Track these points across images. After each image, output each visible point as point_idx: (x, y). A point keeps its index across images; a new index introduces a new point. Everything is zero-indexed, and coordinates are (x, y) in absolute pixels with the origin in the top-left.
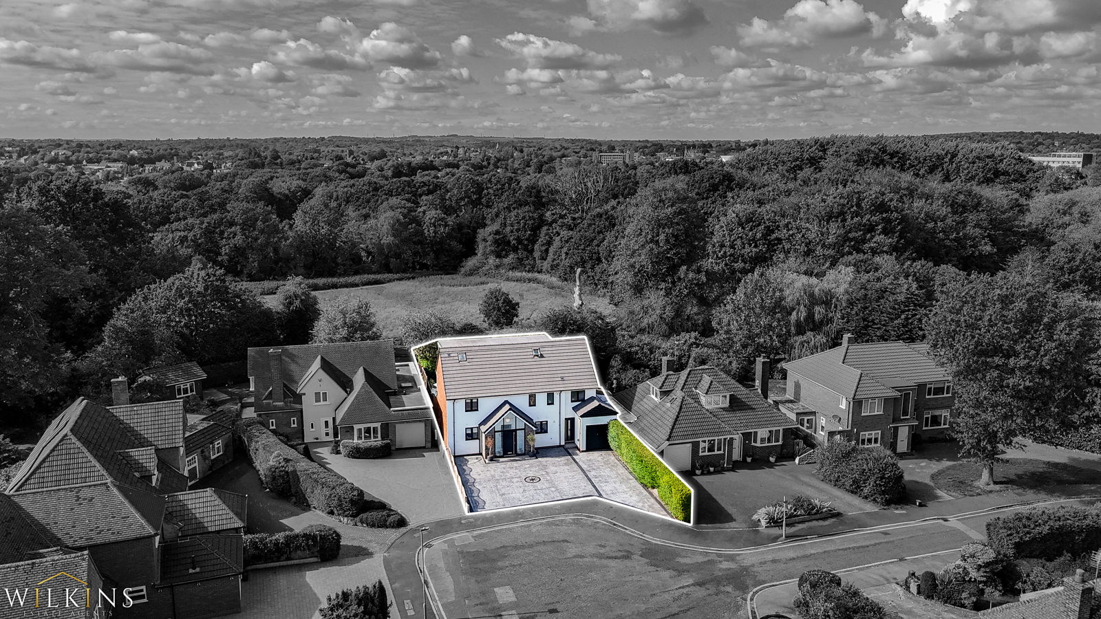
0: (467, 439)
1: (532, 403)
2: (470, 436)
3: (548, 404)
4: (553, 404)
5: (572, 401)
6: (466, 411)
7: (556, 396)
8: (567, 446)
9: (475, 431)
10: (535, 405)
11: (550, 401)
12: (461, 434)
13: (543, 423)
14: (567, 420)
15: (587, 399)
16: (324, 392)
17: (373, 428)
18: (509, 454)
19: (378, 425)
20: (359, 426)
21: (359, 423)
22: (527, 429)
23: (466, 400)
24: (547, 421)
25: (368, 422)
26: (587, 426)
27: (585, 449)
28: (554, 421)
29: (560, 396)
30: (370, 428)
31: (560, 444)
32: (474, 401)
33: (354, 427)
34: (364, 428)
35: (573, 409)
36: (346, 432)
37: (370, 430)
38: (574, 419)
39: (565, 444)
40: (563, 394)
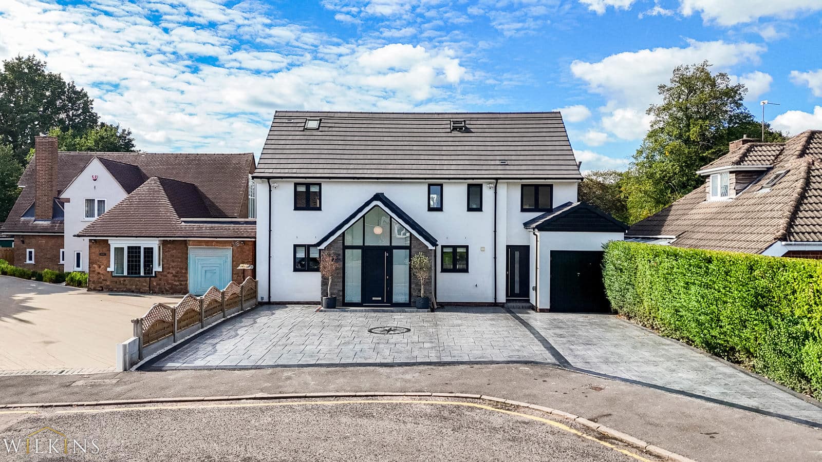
0: (295, 270)
1: (435, 203)
2: (304, 265)
3: (470, 209)
4: (479, 209)
5: (523, 210)
6: (296, 208)
7: (488, 193)
8: (510, 304)
9: (313, 252)
10: (440, 209)
11: (474, 203)
12: (284, 259)
13: (459, 250)
14: (511, 249)
15: (556, 208)
16: (101, 199)
17: (145, 248)
18: (374, 298)
19: (154, 244)
20: (118, 242)
21: (117, 235)
22: (415, 247)
23: (296, 185)
24: (467, 247)
25: (134, 235)
26: (553, 253)
27: (548, 307)
28: (483, 249)
29: (496, 193)
30: (139, 248)
31: (495, 299)
32: (314, 189)
33: (109, 244)
34: (129, 248)
35: (526, 225)
36: (100, 254)
37: (140, 252)
38: (529, 246)
39: (506, 299)
40: (502, 190)
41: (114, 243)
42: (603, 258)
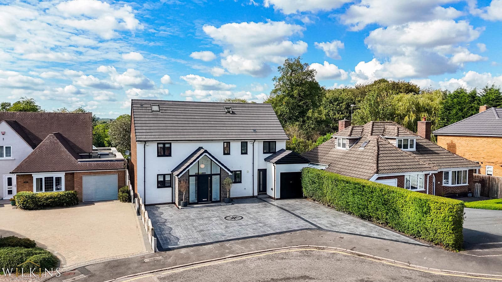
0: (158, 187)
1: (227, 151)
2: (162, 184)
3: (242, 154)
4: (246, 153)
5: (264, 153)
6: (158, 156)
7: (250, 146)
8: (260, 196)
9: (168, 178)
10: (229, 154)
11: (244, 151)
12: (152, 181)
13: (237, 172)
14: (259, 170)
15: (278, 151)
16: (7, 146)
17: (56, 178)
18: (203, 200)
19: (62, 175)
20: (39, 175)
21: (39, 171)
22: (222, 174)
23: (158, 143)
24: (241, 171)
25: (50, 171)
26: (281, 174)
27: (280, 198)
28: (248, 172)
29: (253, 146)
30: (52, 178)
31: (253, 194)
32: (167, 146)
33: (33, 177)
34: (45, 178)
35: (266, 160)
36: (24, 182)
37: (53, 180)
38: (266, 169)
39: (258, 194)
40: (256, 144)
41: (35, 176)
42: (301, 175)
